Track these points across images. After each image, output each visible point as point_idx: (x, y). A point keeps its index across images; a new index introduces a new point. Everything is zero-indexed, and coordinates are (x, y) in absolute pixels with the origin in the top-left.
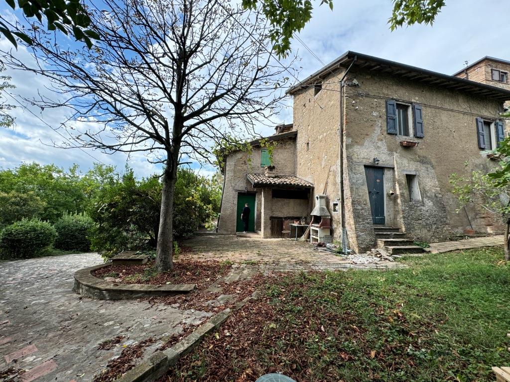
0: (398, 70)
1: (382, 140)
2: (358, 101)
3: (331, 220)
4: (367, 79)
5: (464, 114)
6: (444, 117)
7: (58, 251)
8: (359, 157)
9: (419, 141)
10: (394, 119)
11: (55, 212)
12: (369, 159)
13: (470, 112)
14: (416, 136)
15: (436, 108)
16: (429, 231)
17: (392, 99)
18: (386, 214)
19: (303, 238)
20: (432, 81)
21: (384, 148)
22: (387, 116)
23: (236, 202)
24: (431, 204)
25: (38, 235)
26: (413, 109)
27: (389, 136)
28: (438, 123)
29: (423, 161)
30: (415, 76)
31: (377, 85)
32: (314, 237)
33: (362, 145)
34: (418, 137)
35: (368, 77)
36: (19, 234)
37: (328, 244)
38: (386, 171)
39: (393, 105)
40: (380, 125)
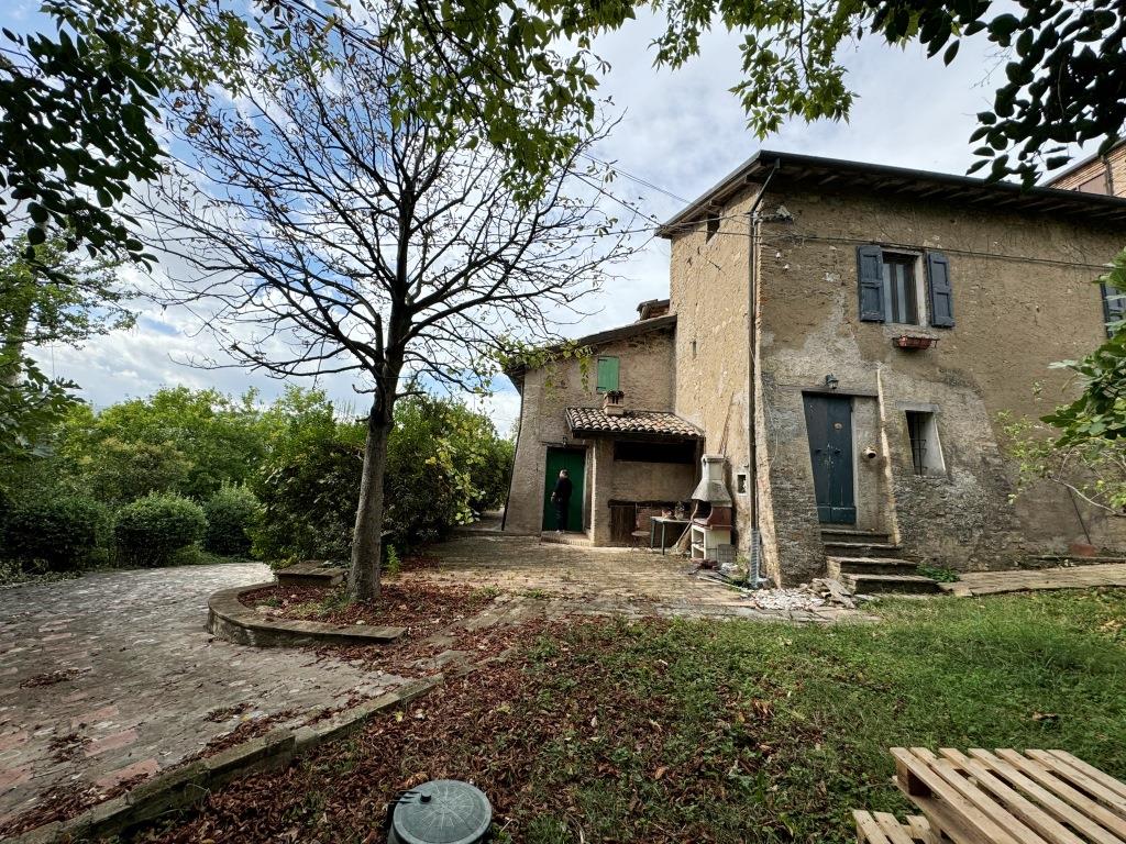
0: (882, 181)
1: (846, 335)
2: (790, 251)
3: (734, 510)
4: (813, 203)
5: (1066, 266)
6: (1010, 276)
7: (206, 556)
8: (791, 374)
9: (943, 334)
10: (877, 288)
11: (212, 480)
12: (815, 378)
13: (1082, 261)
14: (933, 324)
15: (988, 257)
16: (963, 543)
17: (873, 243)
18: (857, 501)
19: (676, 550)
20: (973, 197)
21: (851, 350)
22: (860, 283)
23: (542, 468)
24: (970, 480)
25: (173, 525)
26: (927, 262)
27: (864, 326)
28: (995, 292)
29: (953, 380)
30: (929, 190)
31: (836, 215)
32: (697, 546)
33: (800, 347)
34: (939, 327)
35: (814, 199)
37: (724, 565)
38: (857, 404)
39: (876, 256)
40: (842, 302)
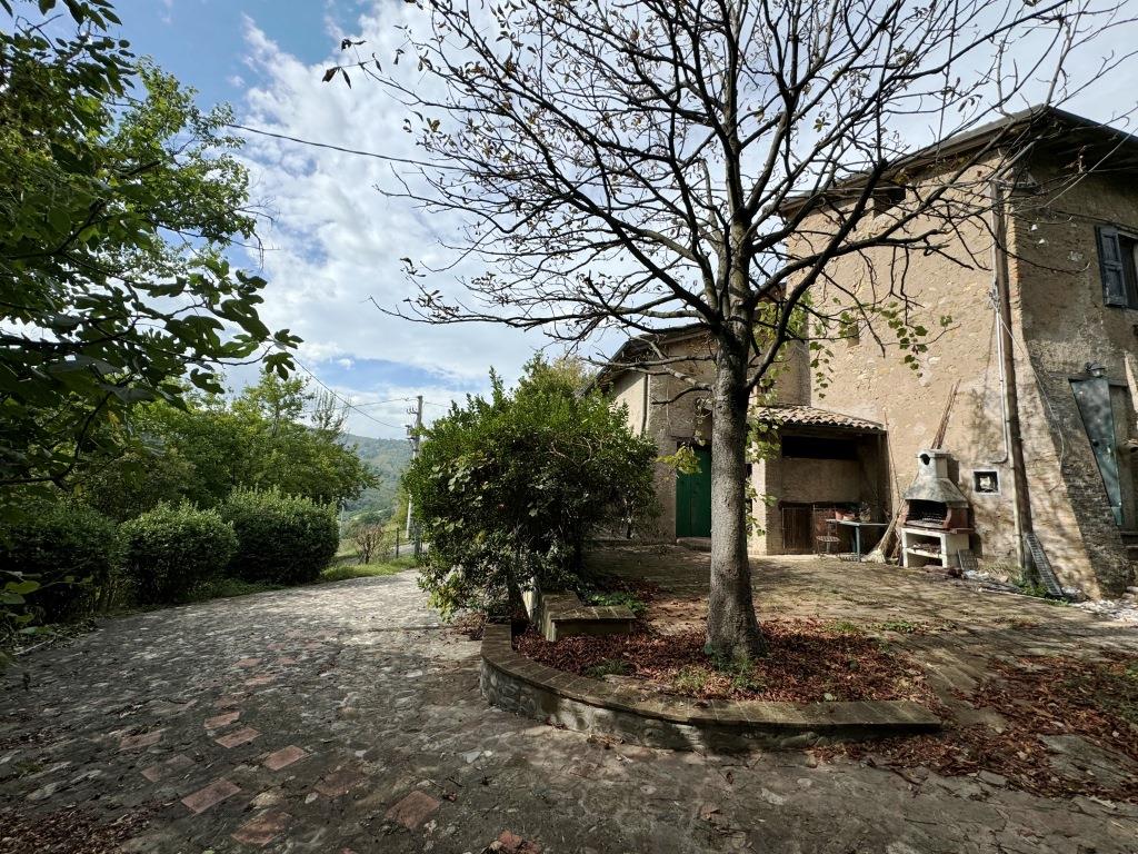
1: (1096, 320)
3: (970, 512)
8: (1055, 359)
10: (1119, 272)
12: (1076, 365)
17: (1109, 223)
21: (1101, 336)
22: (1102, 264)
27: (1109, 311)
32: (922, 553)
36: (161, 542)
37: (971, 572)
39: (1113, 238)
40: (1088, 284)
